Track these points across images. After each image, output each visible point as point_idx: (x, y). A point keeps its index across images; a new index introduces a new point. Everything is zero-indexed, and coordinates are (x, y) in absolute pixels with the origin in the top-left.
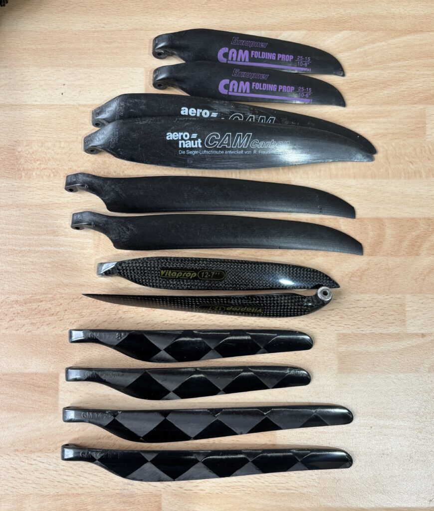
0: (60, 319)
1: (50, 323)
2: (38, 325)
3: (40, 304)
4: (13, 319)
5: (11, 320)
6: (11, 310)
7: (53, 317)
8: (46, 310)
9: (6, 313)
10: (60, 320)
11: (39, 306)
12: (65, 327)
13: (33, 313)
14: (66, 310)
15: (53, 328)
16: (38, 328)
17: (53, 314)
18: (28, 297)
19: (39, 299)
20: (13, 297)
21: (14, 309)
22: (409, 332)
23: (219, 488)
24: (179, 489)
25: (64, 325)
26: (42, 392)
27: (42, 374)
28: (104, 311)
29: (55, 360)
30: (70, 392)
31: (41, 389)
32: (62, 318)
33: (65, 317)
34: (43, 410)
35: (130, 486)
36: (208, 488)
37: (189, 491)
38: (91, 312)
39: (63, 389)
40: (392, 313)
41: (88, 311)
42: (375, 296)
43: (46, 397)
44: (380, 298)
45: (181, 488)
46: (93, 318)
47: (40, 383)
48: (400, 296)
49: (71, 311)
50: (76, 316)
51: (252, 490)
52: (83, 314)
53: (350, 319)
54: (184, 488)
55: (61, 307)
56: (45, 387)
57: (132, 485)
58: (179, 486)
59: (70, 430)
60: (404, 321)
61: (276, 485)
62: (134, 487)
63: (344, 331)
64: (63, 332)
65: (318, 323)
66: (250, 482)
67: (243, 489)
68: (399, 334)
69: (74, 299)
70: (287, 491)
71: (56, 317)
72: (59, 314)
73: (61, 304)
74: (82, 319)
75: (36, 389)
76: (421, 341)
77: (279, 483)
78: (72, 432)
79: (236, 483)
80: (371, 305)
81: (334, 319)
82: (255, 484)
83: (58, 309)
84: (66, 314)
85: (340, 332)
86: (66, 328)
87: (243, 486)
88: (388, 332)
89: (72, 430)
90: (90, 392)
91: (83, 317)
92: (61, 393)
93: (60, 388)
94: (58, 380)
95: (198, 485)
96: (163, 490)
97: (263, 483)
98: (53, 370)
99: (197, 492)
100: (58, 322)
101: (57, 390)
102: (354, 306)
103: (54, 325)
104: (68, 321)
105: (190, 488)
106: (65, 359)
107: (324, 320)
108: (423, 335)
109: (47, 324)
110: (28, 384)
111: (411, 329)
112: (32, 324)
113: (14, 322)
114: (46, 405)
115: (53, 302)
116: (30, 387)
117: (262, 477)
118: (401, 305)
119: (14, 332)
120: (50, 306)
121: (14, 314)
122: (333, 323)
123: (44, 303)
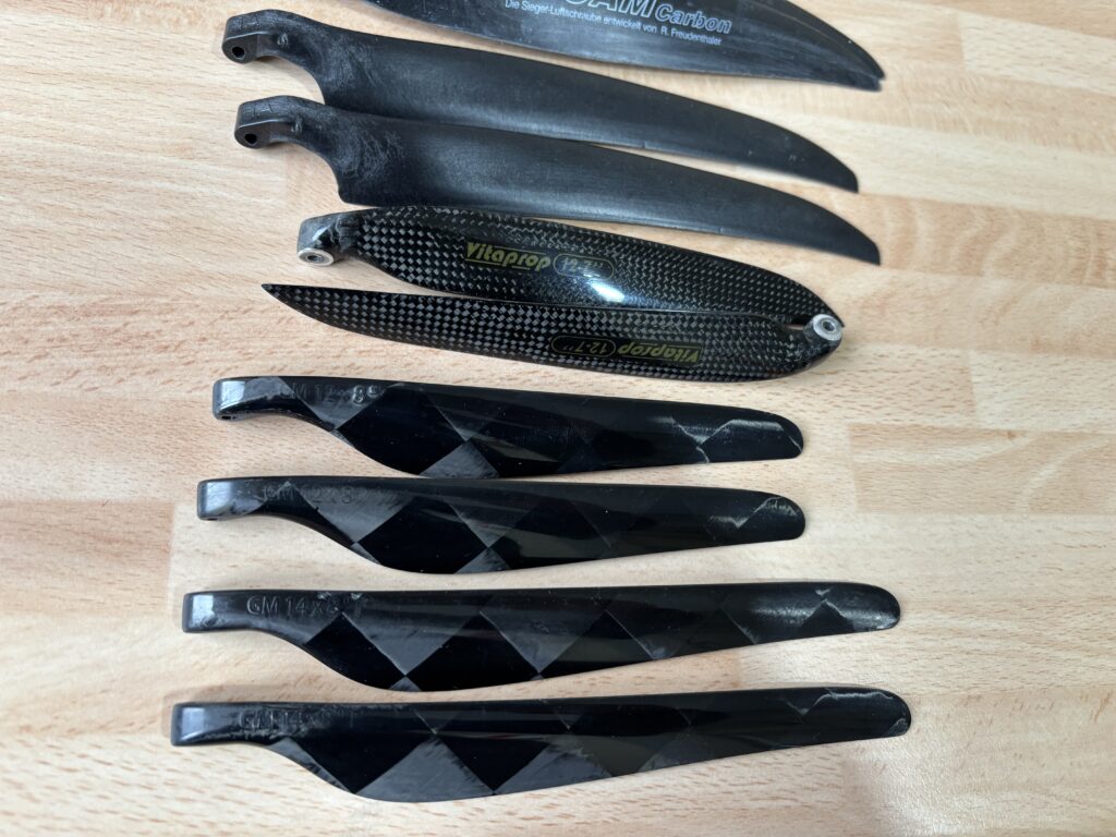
0: (185, 360)
1: (155, 371)
2: (121, 373)
3: (129, 319)
4: (47, 354)
5: (39, 357)
6: (42, 329)
7: (166, 355)
8: (147, 335)
9: (26, 336)
10: (188, 363)
11: (126, 325)
12: (200, 382)
13: (109, 340)
14: (204, 339)
15: (164, 383)
16: (121, 380)
17: (166, 347)
18: (95, 299)
19: (129, 305)
20: (51, 298)
21: (50, 328)
22: (984, 426)
23: (611, 807)
24: (507, 817)
25: (197, 376)
26: (117, 555)
27: (122, 505)
28: (306, 346)
29: (164, 467)
30: (204, 553)
31: (116, 545)
32: (190, 359)
33: (199, 355)
34: (118, 608)
35: (371, 820)
36: (582, 808)
37: (534, 822)
38: (274, 347)
39: (183, 547)
40: (947, 386)
41: (265, 344)
42: (913, 349)
43: (131, 571)
44: (922, 353)
45: (510, 813)
46: (276, 363)
47: (113, 529)
48: (956, 352)
49: (217, 341)
50: (232, 354)
51: (690, 805)
52: (250, 351)
53: (871, 395)
54: (522, 814)
55: (191, 330)
56: (130, 543)
57: (374, 815)
58: (507, 809)
59: (197, 663)
60: (970, 404)
61: (746, 788)
62: (381, 820)
63: (863, 420)
64: (193, 394)
65: (810, 400)
66: (685, 786)
67: (669, 805)
68: (965, 430)
69: (227, 312)
70: (775, 803)
71: (173, 355)
72: (184, 347)
73: (191, 323)
74: (248, 362)
75: (100, 545)
76: (1006, 446)
77: (752, 784)
78: (203, 669)
79: (651, 792)
80: (907, 367)
81: (838, 392)
82: (697, 790)
83: (181, 336)
84: (204, 349)
85: (854, 421)
86: (201, 385)
87: (668, 798)
88: (945, 425)
89: (204, 663)
90: (261, 556)
91: (250, 359)
92: (176, 557)
93: (175, 544)
94: (170, 521)
95: (555, 802)
96: (463, 824)
97: (715, 785)
98: (158, 495)
99: (554, 821)
100: (182, 367)
101: (165, 551)
102: (875, 367)
103: (167, 376)
104: (208, 366)
105: (536, 813)
106: (195, 466)
107: (819, 394)
108: (1011, 435)
109: (148, 373)
110: (77, 534)
111: (989, 422)
112: (103, 369)
113: (46, 361)
114: (130, 593)
115: (169, 317)
116: (83, 542)
117: (711, 769)
118: (962, 371)
119: (47, 389)
120: (159, 326)
121: (49, 340)
122: (838, 401)
123: (142, 317)
